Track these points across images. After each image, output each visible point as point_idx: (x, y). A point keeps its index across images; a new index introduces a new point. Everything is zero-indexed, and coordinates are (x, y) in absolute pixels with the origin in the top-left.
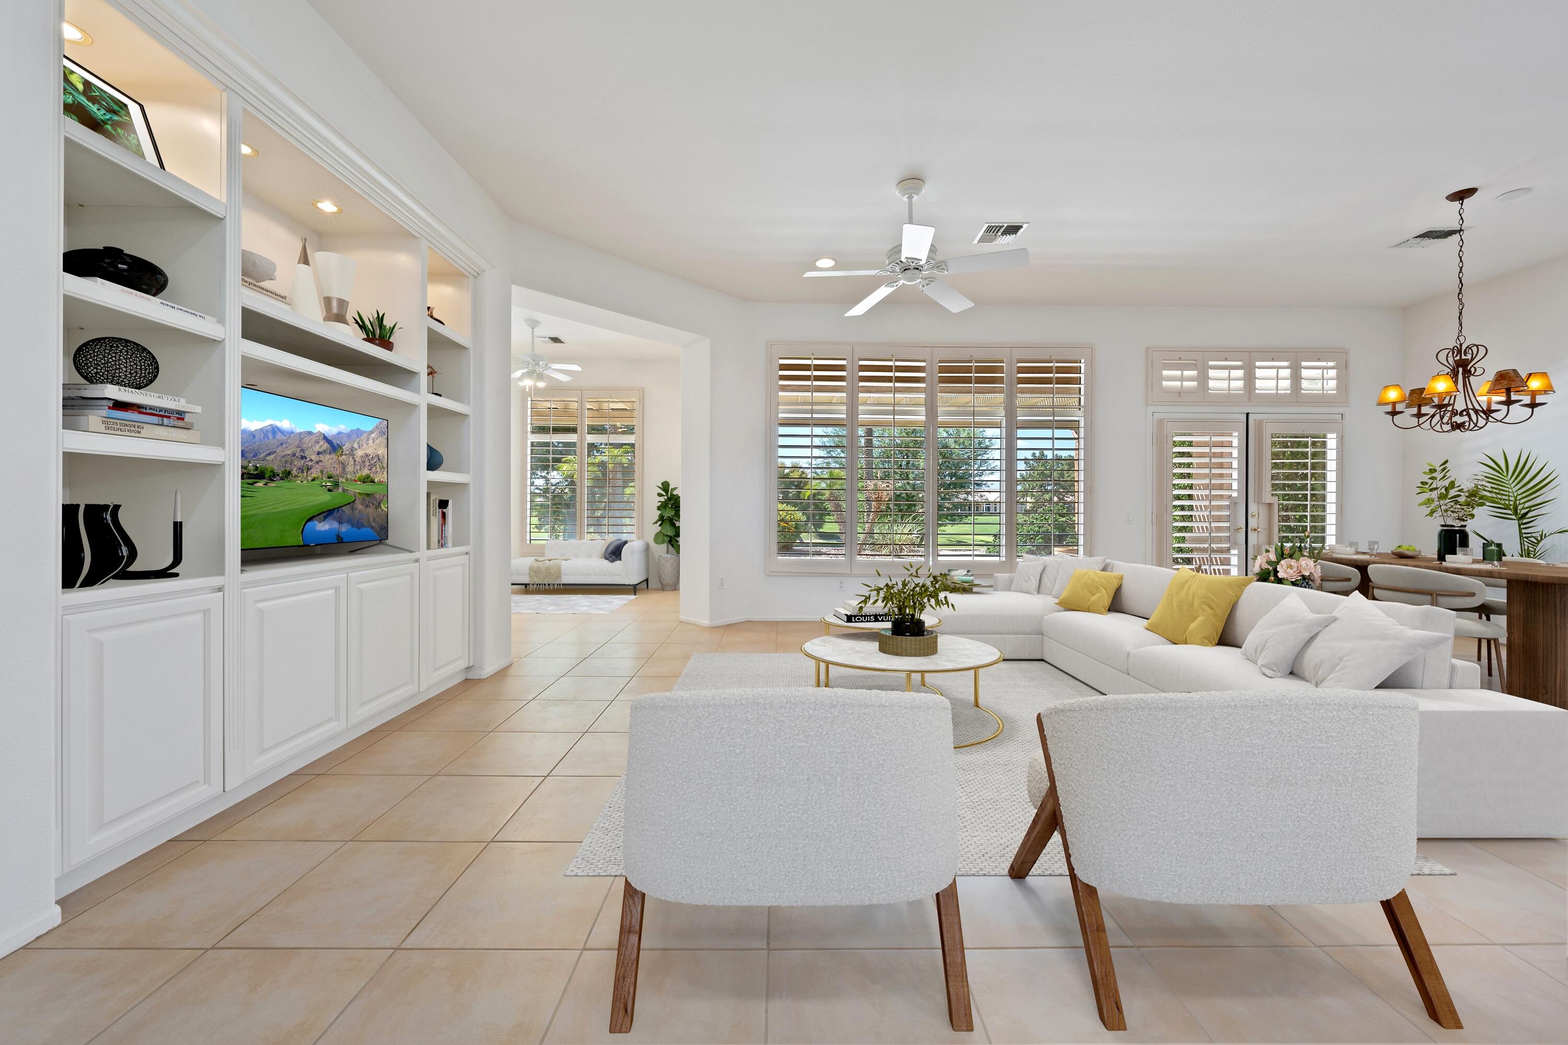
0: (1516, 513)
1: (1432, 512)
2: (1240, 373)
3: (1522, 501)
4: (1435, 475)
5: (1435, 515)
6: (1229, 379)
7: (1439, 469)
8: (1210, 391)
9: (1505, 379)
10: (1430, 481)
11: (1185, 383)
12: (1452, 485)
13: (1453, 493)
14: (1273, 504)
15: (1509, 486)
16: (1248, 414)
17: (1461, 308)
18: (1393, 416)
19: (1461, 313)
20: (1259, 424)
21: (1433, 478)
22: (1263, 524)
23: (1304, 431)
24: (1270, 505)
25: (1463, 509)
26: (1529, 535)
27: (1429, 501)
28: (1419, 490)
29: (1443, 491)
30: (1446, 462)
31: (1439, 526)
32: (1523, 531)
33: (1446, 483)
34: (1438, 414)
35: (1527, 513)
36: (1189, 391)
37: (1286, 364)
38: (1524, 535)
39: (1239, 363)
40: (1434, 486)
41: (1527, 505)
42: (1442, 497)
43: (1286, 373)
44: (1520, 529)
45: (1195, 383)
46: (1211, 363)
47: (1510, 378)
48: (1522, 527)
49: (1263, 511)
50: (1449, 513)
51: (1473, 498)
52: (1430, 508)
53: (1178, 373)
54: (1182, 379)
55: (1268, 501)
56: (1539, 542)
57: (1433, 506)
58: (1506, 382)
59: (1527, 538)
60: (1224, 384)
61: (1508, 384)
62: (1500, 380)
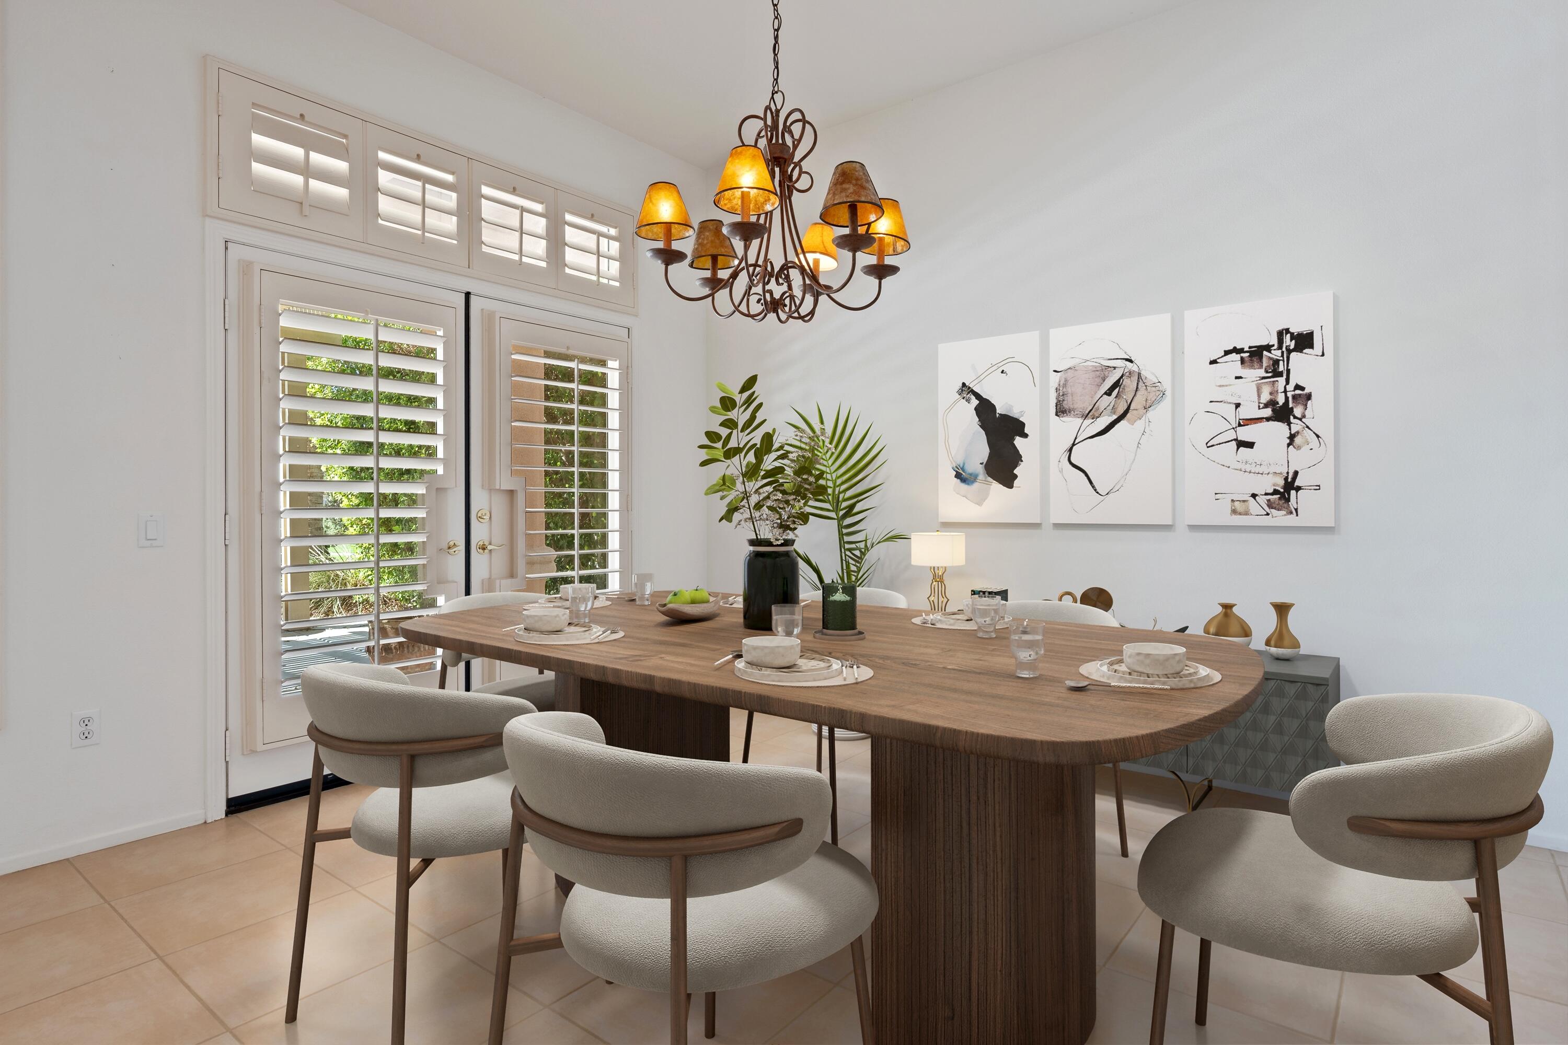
0: (836, 509)
1: (732, 510)
2: (450, 199)
3: (843, 487)
4: (733, 414)
5: (737, 516)
6: (424, 204)
7: (740, 399)
8: (380, 221)
9: (850, 182)
10: (724, 432)
11: (314, 184)
12: (768, 439)
13: (769, 462)
14: (516, 490)
15: (825, 463)
16: (468, 295)
17: (776, 27)
18: (667, 265)
19: (776, 38)
20: (489, 318)
21: (730, 424)
22: (499, 535)
23: (568, 348)
24: (511, 493)
25: (787, 502)
26: (853, 546)
27: (725, 483)
28: (704, 455)
29: (751, 457)
30: (752, 381)
31: (747, 544)
32: (846, 539)
33: (757, 438)
34: (745, 271)
35: (852, 507)
36: (326, 207)
37: (539, 208)
38: (847, 546)
39: (449, 178)
40: (733, 444)
41: (849, 494)
42: (751, 473)
43: (538, 225)
44: (841, 535)
45: (342, 193)
46: (382, 155)
47: (857, 179)
48: (845, 531)
49: (499, 506)
50: (765, 510)
51: (805, 477)
52: (727, 500)
53: (297, 152)
54: (307, 170)
55: (506, 486)
56: (863, 554)
57: (732, 495)
58: (851, 188)
59: (850, 550)
60: (413, 214)
61: (855, 193)
62: (842, 183)
